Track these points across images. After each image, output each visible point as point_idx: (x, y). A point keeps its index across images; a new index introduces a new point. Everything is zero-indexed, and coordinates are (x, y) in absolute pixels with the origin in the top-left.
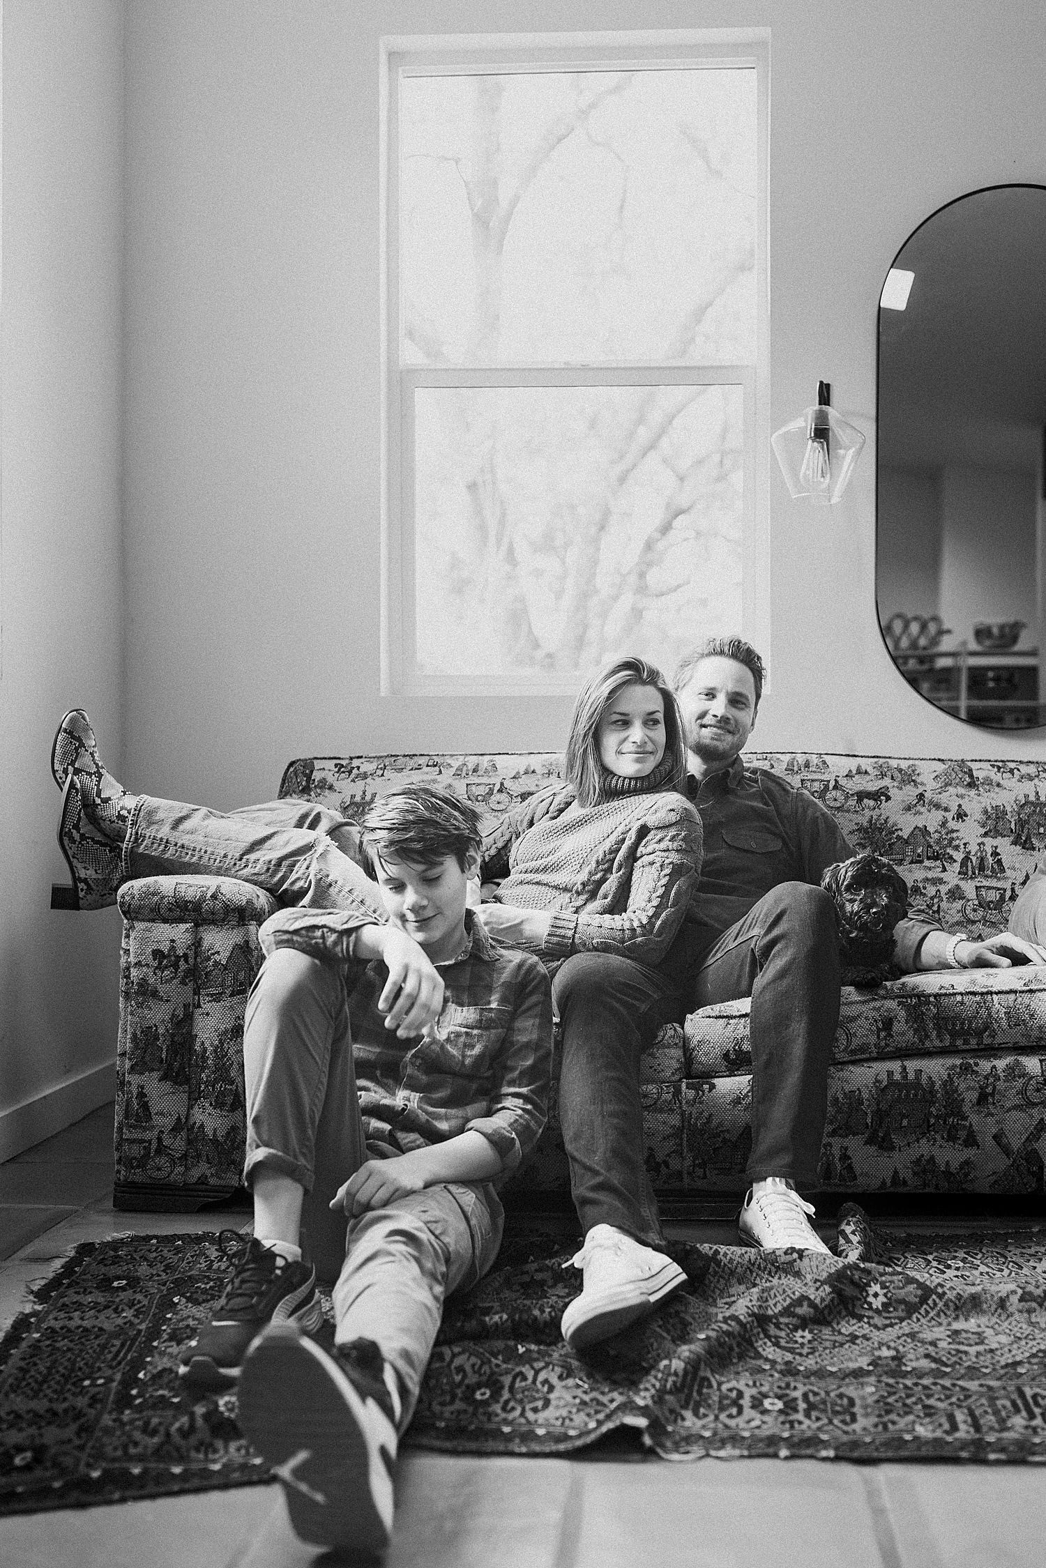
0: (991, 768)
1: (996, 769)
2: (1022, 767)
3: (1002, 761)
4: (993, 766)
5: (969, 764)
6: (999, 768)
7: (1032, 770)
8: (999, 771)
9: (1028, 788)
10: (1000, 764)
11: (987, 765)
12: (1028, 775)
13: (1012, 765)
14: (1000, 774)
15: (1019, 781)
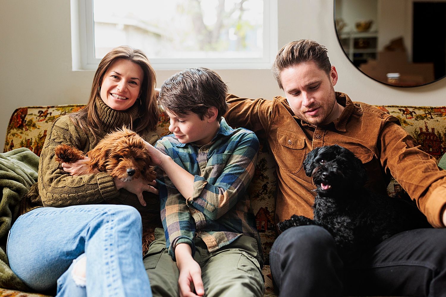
0: (399, 111)
1: (402, 112)
2: (416, 111)
3: (405, 107)
4: (400, 110)
5: (387, 108)
6: (404, 111)
7: (421, 112)
8: (404, 113)
9: (421, 124)
10: (404, 109)
11: (396, 110)
12: (421, 116)
13: (411, 110)
14: (405, 115)
15: (416, 120)
